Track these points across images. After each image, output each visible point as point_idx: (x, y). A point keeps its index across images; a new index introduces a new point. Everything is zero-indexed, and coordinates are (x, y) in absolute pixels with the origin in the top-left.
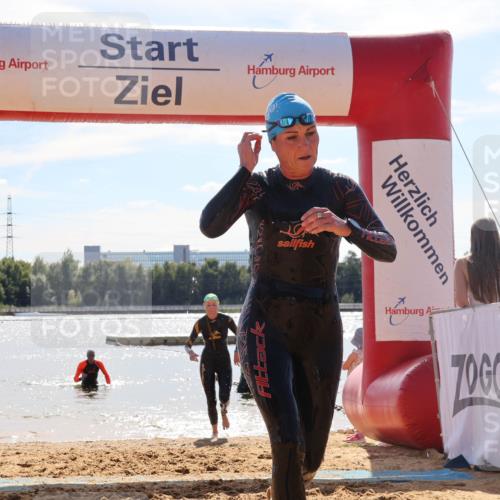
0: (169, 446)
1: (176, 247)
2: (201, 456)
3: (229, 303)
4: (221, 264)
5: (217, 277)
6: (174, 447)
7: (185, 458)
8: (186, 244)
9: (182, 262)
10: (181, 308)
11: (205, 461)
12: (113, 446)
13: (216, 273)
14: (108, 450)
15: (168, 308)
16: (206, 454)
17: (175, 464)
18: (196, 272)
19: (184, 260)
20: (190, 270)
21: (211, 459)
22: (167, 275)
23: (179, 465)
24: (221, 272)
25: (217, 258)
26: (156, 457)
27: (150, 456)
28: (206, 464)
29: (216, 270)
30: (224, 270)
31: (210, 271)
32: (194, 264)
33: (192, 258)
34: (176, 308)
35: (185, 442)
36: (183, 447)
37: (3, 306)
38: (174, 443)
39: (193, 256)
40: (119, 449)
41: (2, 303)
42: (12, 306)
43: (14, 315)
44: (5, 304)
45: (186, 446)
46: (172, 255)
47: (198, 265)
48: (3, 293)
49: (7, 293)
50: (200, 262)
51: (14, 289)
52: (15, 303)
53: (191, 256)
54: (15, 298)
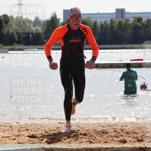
0: (114, 127)
1: (117, 10)
2: (133, 133)
4: (144, 20)
5: (141, 27)
6: (117, 127)
7: (124, 134)
9: (120, 19)
10: (120, 46)
11: (136, 136)
12: (81, 126)
13: (140, 25)
14: (78, 128)
15: (112, 46)
16: (136, 132)
17: (118, 137)
18: (129, 25)
19: (122, 18)
20: (125, 23)
21: (140, 135)
22: (112, 26)
23: (121, 138)
24: (144, 25)
25: (142, 16)
26: (107, 133)
27: (103, 133)
28: (136, 138)
30: (146, 23)
31: (138, 24)
32: (128, 20)
33: (127, 16)
34: (117, 46)
35: (123, 125)
36: (122, 128)
37: (16, 45)
38: (117, 125)
39: (127, 15)
40: (85, 128)
41: (16, 43)
42: (22, 45)
43: (23, 50)
44: (17, 44)
45: (124, 127)
46: (115, 15)
47: (130, 20)
48: (17, 37)
49: (19, 37)
50: (131, 19)
51: (23, 35)
52: (23, 43)
53: (126, 15)
54: (24, 40)
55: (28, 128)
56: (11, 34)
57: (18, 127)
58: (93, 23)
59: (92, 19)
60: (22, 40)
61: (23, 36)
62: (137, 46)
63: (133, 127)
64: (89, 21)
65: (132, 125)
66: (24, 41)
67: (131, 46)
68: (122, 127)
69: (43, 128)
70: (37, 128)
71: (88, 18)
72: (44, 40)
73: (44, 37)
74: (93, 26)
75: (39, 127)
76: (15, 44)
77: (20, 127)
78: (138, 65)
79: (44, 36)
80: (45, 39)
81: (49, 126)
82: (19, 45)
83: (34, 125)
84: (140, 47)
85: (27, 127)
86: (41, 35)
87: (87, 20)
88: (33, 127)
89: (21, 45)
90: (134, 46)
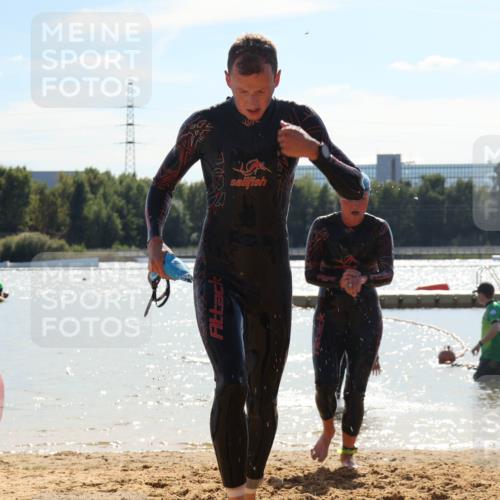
0: (371, 461)
1: (380, 158)
2: (422, 477)
3: (461, 245)
4: (450, 183)
5: (443, 202)
6: (380, 462)
7: (398, 480)
8: (394, 153)
9: (388, 181)
11: (429, 484)
12: (286, 459)
13: (441, 198)
14: (278, 464)
16: (429, 473)
17: (382, 488)
18: (412, 196)
19: (393, 178)
20: (402, 192)
21: (438, 482)
23: (389, 489)
24: (449, 196)
25: (444, 173)
28: (430, 490)
29: (442, 194)
30: (454, 193)
31: (432, 194)
32: (408, 184)
33: (406, 174)
35: (396, 456)
36: (394, 463)
37: (120, 247)
38: (379, 456)
39: (407, 171)
40: (296, 464)
41: (117, 242)
42: (133, 248)
43: (136, 261)
44: (122, 244)
45: (397, 461)
46: (375, 171)
47: (413, 185)
48: (120, 227)
49: (125, 227)
50: (417, 180)
51: (136, 222)
52: (138, 243)
53: (403, 171)
54: (138, 235)
55: (149, 461)
56: (105, 220)
57: (122, 458)
58: (319, 190)
59: (315, 181)
60: (134, 233)
61: (137, 224)
62: (431, 251)
63: (420, 461)
64: (309, 188)
65: (416, 456)
66: (139, 238)
67: (417, 251)
68: (394, 460)
69: (188, 464)
70: (170, 464)
71: (306, 178)
72: (190, 235)
73: (191, 228)
74: (318, 198)
75: (177, 460)
76: (116, 245)
77: (129, 458)
78: (432, 301)
79: (191, 224)
80: (193, 232)
81: (202, 459)
82: (126, 247)
83: (165, 454)
84: (440, 255)
85: (145, 459)
86: (184, 222)
87: (303, 184)
88: (161, 459)
89: (130, 246)
90: (425, 251)
